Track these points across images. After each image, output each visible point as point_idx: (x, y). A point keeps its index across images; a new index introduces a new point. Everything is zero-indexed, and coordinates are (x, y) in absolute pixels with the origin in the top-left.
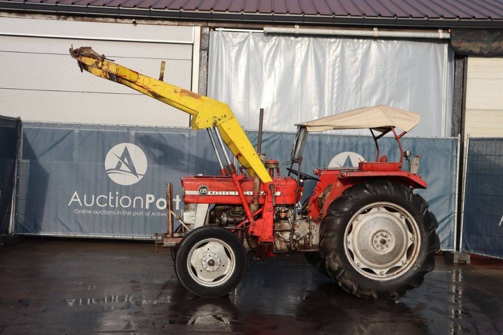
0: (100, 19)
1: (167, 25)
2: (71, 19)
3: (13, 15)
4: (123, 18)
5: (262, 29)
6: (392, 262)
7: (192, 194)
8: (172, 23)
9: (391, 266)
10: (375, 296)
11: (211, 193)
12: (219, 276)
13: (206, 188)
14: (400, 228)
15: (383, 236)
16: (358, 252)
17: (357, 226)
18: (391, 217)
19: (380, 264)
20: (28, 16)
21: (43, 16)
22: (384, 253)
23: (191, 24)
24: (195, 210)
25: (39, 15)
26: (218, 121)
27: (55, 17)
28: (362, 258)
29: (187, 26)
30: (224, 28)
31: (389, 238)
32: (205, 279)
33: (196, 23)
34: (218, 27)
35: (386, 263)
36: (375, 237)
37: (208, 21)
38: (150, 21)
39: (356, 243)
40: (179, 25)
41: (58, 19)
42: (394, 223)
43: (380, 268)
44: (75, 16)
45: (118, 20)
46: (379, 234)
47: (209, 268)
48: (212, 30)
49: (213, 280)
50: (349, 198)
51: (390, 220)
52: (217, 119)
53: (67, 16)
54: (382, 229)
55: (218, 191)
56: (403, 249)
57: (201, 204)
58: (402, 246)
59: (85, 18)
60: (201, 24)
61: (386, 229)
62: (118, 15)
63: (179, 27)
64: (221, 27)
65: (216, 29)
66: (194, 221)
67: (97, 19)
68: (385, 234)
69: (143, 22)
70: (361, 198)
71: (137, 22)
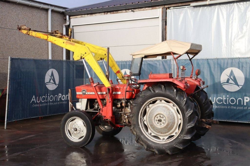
0: (120, 12)
1: (147, 10)
2: (109, 13)
3: (89, 16)
4: (128, 9)
5: (190, 5)
6: (169, 133)
7: (79, 94)
8: (149, 8)
9: (169, 135)
10: (157, 152)
11: (88, 93)
12: (81, 136)
13: (85, 91)
14: (172, 112)
15: (160, 117)
16: (150, 126)
17: (148, 111)
18: (167, 106)
19: (161, 133)
20: (94, 15)
21: (99, 14)
22: (161, 127)
23: (157, 7)
24: (81, 102)
25: (98, 14)
26: (83, 56)
27: (103, 14)
28: (152, 130)
29: (155, 9)
30: (173, 7)
31: (164, 118)
32: (75, 138)
33: (159, 7)
34: (170, 7)
35: (165, 133)
36: (156, 118)
37: (165, 5)
38: (140, 9)
39: (148, 121)
40: (152, 9)
41: (104, 14)
42: (168, 109)
43: (163, 136)
44: (110, 12)
45: (127, 11)
46: (158, 116)
47: (75, 132)
48: (168, 9)
49: (78, 138)
50: (140, 95)
51: (166, 107)
52: (82, 55)
53: (108, 12)
54: (159, 113)
55: (91, 92)
56: (175, 125)
57: (84, 99)
58: (174, 123)
59: (114, 12)
60: (162, 7)
61: (162, 113)
62: (126, 9)
63: (152, 10)
64: (172, 7)
65: (170, 8)
66: (81, 107)
67: (119, 12)
68: (162, 116)
69: (137, 10)
70: (146, 95)
71: (135, 10)
